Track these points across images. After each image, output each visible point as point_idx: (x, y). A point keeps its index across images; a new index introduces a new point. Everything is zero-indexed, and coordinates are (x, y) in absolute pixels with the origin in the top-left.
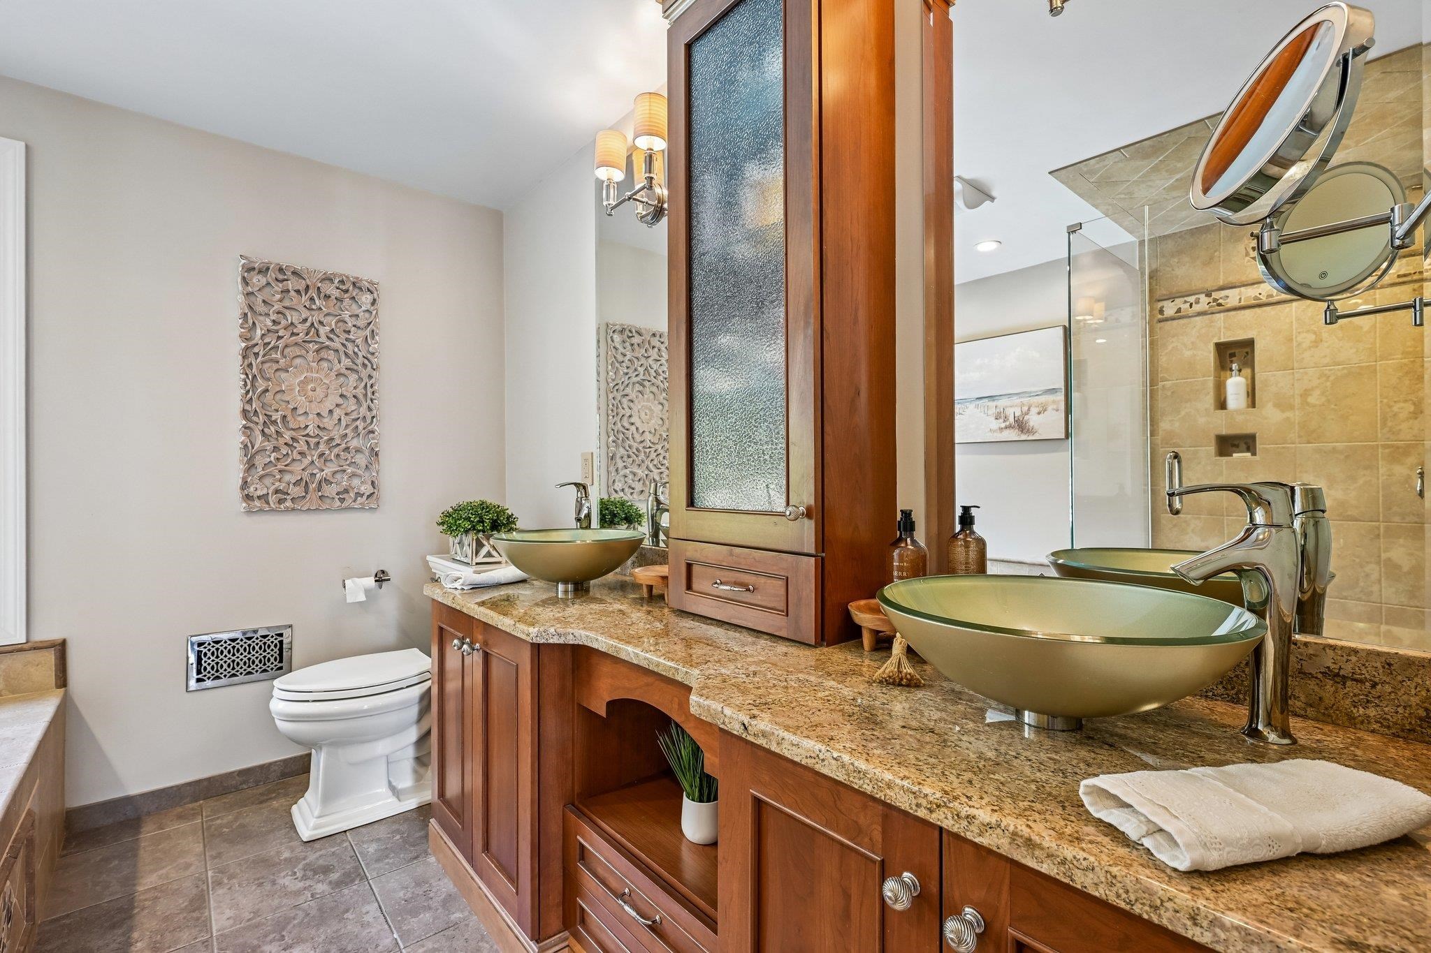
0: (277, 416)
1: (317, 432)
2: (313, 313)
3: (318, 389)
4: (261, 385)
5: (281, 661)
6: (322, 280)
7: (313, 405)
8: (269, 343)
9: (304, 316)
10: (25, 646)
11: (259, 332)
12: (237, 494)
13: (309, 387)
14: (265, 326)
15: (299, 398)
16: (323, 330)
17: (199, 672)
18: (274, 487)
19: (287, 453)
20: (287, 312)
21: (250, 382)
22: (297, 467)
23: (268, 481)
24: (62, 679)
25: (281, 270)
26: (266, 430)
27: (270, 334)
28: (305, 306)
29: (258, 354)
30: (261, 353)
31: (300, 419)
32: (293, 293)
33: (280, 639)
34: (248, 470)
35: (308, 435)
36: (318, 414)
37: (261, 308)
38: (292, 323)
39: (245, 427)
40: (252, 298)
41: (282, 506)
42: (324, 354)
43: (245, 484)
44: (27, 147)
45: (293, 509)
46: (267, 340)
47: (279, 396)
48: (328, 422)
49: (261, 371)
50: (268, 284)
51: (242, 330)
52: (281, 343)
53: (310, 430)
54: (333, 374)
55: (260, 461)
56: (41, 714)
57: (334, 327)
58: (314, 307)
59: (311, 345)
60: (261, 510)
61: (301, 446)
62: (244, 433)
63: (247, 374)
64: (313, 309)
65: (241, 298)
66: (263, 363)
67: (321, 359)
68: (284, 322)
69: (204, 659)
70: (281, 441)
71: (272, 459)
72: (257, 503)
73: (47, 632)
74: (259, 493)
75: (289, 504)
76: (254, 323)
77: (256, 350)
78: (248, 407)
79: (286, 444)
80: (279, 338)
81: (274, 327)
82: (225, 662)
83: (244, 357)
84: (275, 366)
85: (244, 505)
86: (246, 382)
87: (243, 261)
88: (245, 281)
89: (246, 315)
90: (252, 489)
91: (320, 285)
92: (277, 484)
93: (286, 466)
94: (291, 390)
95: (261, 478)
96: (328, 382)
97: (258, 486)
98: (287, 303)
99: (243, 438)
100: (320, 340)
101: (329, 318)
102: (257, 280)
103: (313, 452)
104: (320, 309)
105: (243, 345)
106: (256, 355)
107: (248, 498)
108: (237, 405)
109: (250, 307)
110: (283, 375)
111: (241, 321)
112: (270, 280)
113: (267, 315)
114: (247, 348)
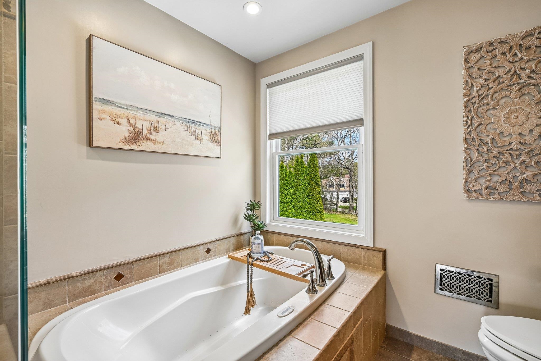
0: (488, 140)
1: (519, 147)
2: (516, 64)
3: (520, 117)
4: (477, 121)
5: (491, 296)
6: (523, 38)
7: (516, 128)
8: (483, 94)
9: (508, 68)
10: (373, 249)
11: (475, 89)
12: (461, 188)
13: (513, 116)
14: (480, 84)
15: (505, 125)
16: (523, 74)
17: (441, 285)
18: (486, 185)
19: (495, 163)
20: (496, 71)
21: (469, 120)
22: (503, 171)
23: (481, 181)
24: (385, 268)
25: (491, 44)
26: (480, 149)
27: (483, 88)
28: (509, 62)
29: (475, 103)
30: (477, 102)
31: (505, 139)
32: (500, 56)
33: (490, 282)
34: (468, 175)
35: (511, 149)
36: (520, 134)
37: (476, 73)
38: (499, 77)
39: (466, 149)
40: (471, 70)
41: (491, 197)
42: (525, 90)
43: (466, 183)
44: (373, 43)
45: (500, 200)
46: (480, 92)
47: (489, 127)
48: (528, 138)
49: (476, 113)
50: (482, 57)
51: (465, 91)
52: (491, 92)
53: (514, 146)
54: (533, 103)
55: (476, 169)
56: (374, 280)
57: (534, 68)
58: (516, 59)
59: (514, 87)
60: (477, 198)
61: (507, 157)
62: (466, 152)
63: (468, 117)
64: (516, 62)
65: (464, 72)
66: (478, 108)
67: (523, 95)
68: (493, 78)
69: (444, 279)
70: (491, 155)
71: (484, 167)
72: (474, 195)
73: (380, 245)
74: (476, 188)
75: (496, 196)
76: (472, 85)
77: (473, 101)
78: (468, 137)
79: (494, 157)
80: (489, 89)
81: (486, 83)
82: (455, 284)
83: (466, 107)
84: (486, 108)
85: (466, 195)
86: (467, 122)
87: (465, 50)
88: (466, 61)
89: (467, 81)
90: (471, 186)
91: (521, 42)
92: (488, 183)
93: (494, 171)
94: (498, 121)
95: (476, 179)
96: (528, 110)
97: (475, 184)
98: (495, 64)
99: (465, 155)
100: (522, 81)
101: (530, 64)
102: (474, 57)
103: (516, 161)
104: (522, 59)
105: (465, 99)
106: (474, 103)
107: (468, 191)
108: (462, 136)
109: (470, 76)
110: (492, 112)
111: (464, 86)
112: (483, 54)
113: (481, 77)
114: (468, 101)
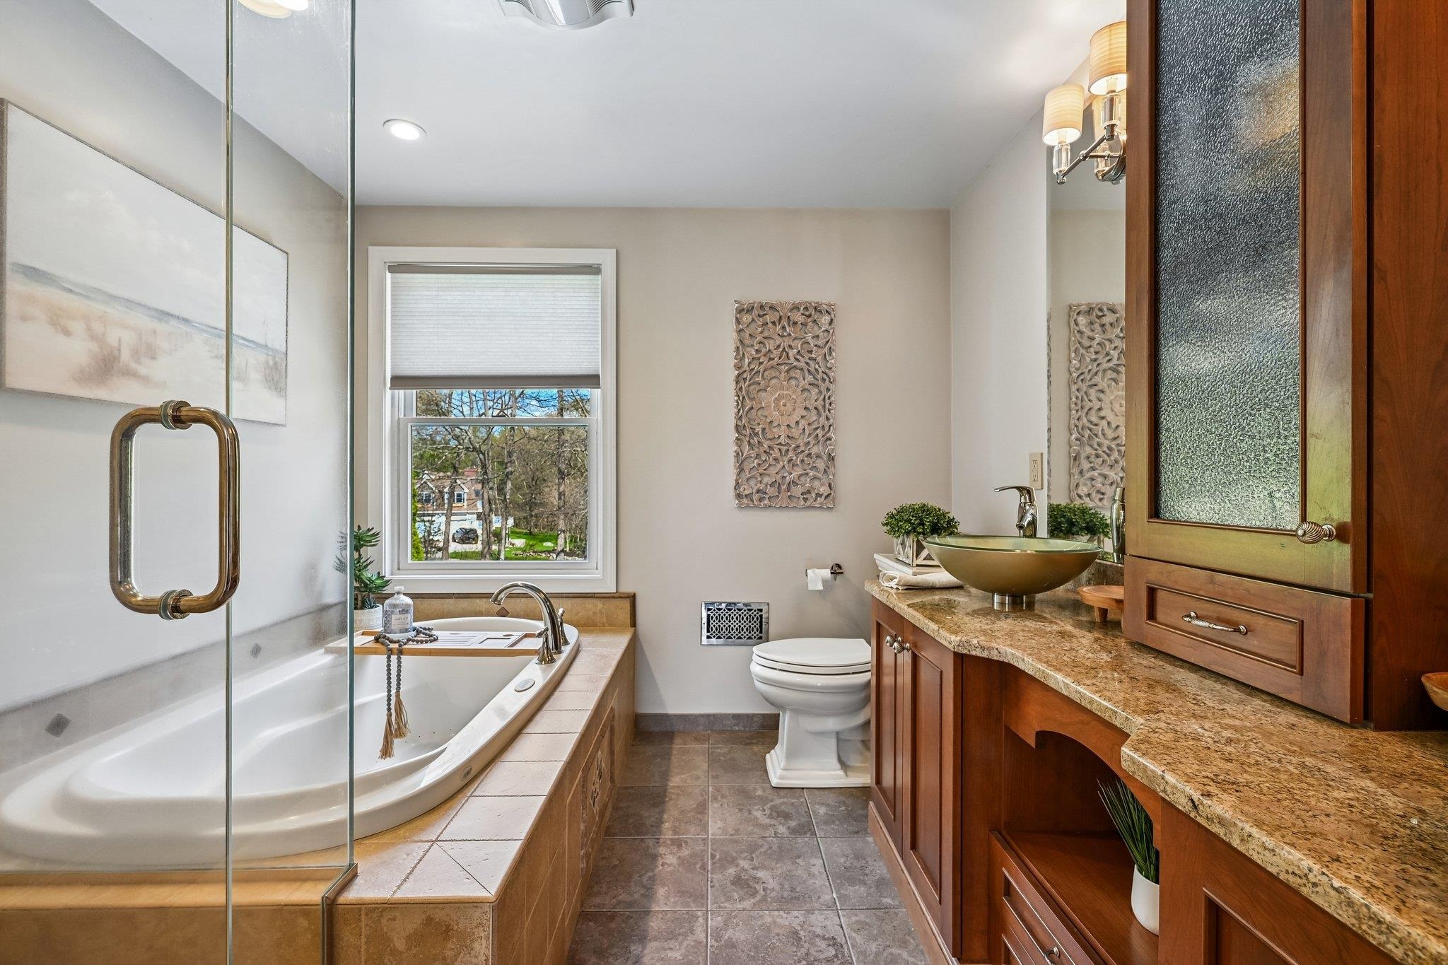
0: (759, 429)
1: (787, 441)
2: (785, 339)
3: (788, 404)
4: (748, 404)
5: (761, 632)
6: (791, 310)
7: (785, 418)
8: (754, 369)
9: (778, 343)
10: (616, 595)
11: (747, 361)
12: (731, 493)
13: (782, 403)
14: (751, 355)
15: (774, 413)
16: (792, 353)
17: (708, 631)
18: (756, 488)
19: (766, 460)
20: (766, 342)
21: (741, 402)
22: (773, 471)
23: (752, 482)
24: (634, 624)
25: (762, 307)
26: (751, 440)
27: (755, 361)
28: (779, 334)
29: (746, 378)
30: (748, 378)
31: (775, 430)
32: (770, 325)
33: (760, 614)
34: (738, 474)
35: (780, 444)
36: (788, 426)
37: (748, 341)
38: (769, 350)
39: (737, 439)
40: (742, 334)
41: (762, 504)
42: (792, 373)
43: (737, 485)
44: (617, 251)
45: (770, 506)
46: (752, 367)
47: (760, 412)
48: (795, 432)
49: (748, 392)
50: (753, 320)
51: (736, 361)
52: (762, 368)
53: (783, 440)
54: (799, 390)
55: (747, 466)
56: (622, 641)
57: (800, 349)
58: (785, 334)
59: (783, 367)
60: (748, 506)
61: (776, 453)
62: (737, 444)
63: (739, 397)
64: (784, 336)
65: (735, 335)
66: (749, 386)
67: (791, 378)
68: (764, 350)
69: (712, 621)
70: (762, 450)
71: (755, 464)
72: (745, 501)
73: (626, 588)
74: (747, 492)
75: (766, 502)
76: (743, 354)
77: (745, 376)
78: (739, 423)
79: (765, 451)
80: (761, 363)
81: (757, 356)
82: (724, 626)
83: (737, 382)
84: (758, 388)
85: (737, 502)
86: (738, 403)
87: (737, 305)
88: (738, 321)
89: (738, 348)
90: (742, 489)
91: (789, 314)
92: (759, 485)
93: (765, 470)
94: (768, 406)
95: (748, 480)
96: (795, 397)
97: (746, 487)
98: (766, 334)
99: (736, 448)
100: (790, 362)
101: (796, 342)
102: (746, 318)
103: (784, 458)
104: (790, 335)
105: (737, 372)
106: (745, 379)
107: (739, 496)
108: (732, 422)
109: (741, 342)
110: (763, 394)
111: (735, 354)
112: (754, 317)
113: (752, 346)
114: (739, 375)
